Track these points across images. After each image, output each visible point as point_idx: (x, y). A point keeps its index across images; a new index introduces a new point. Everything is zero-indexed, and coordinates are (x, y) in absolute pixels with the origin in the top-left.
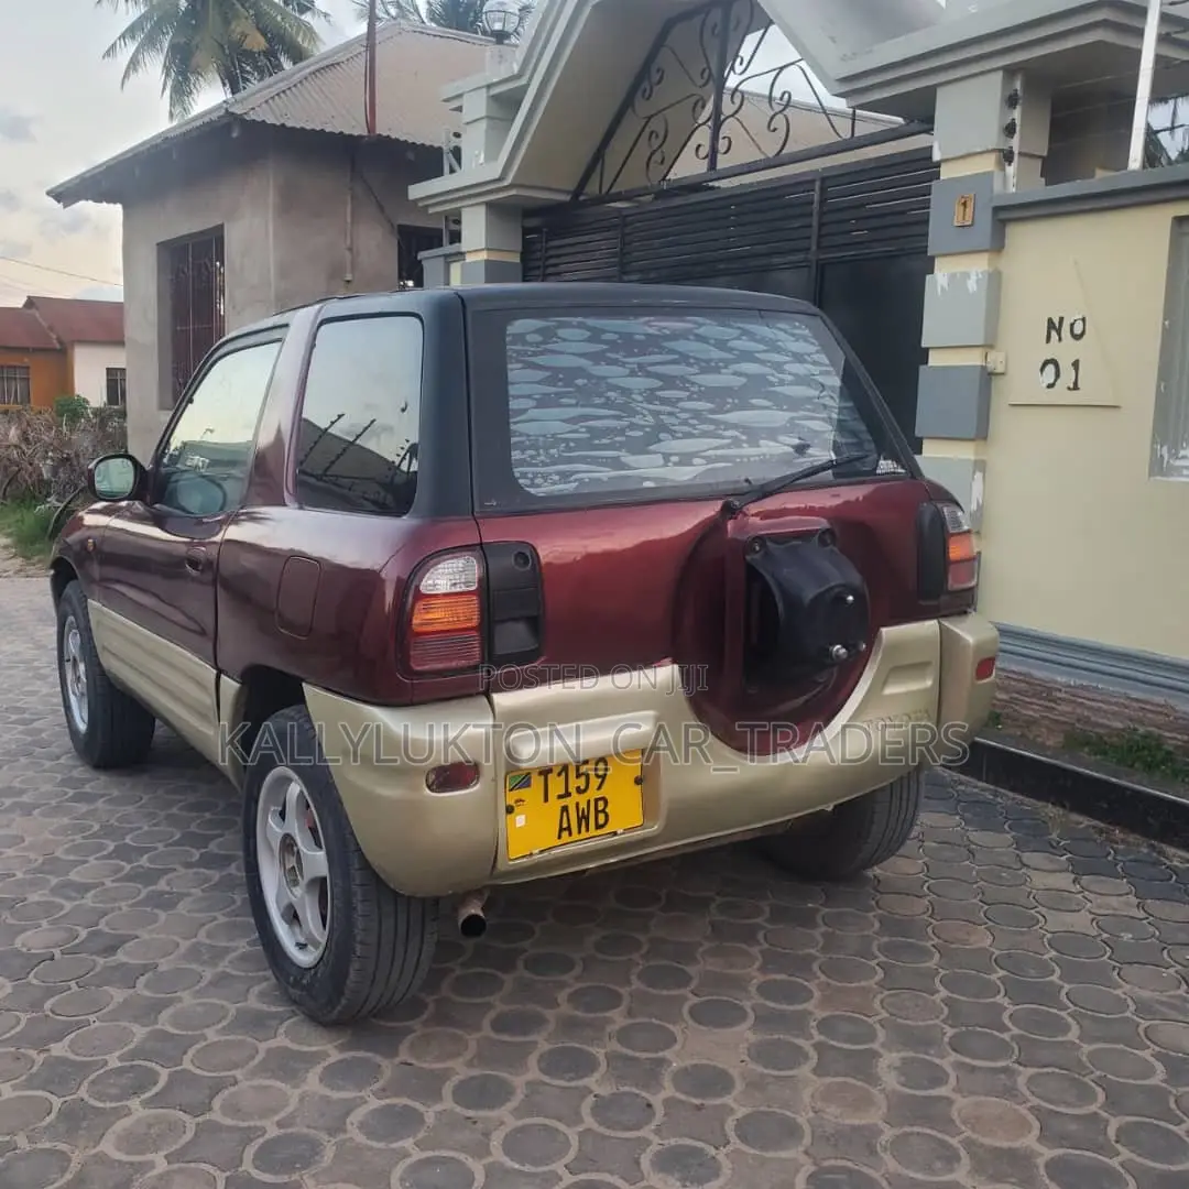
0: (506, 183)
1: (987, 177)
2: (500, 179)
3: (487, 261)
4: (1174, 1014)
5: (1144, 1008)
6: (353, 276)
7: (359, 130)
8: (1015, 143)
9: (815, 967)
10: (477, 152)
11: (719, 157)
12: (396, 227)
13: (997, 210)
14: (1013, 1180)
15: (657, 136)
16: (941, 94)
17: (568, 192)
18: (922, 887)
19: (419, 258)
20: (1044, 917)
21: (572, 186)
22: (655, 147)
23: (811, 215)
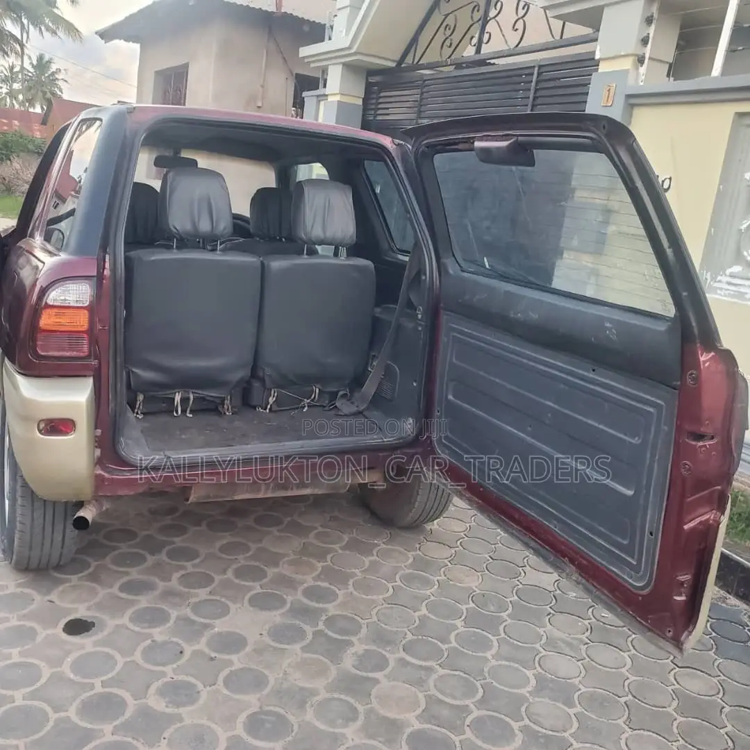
0: (353, 51)
1: (625, 72)
2: (349, 48)
3: (339, 102)
4: (567, 651)
5: (551, 644)
6: (263, 104)
7: (272, 9)
8: (648, 51)
9: (351, 582)
10: (341, 29)
11: (483, 45)
12: (294, 75)
13: (629, 96)
14: (380, 739)
15: (449, 29)
16: (606, 11)
17: (393, 61)
18: (457, 541)
19: (303, 96)
20: (525, 573)
21: (397, 57)
22: (447, 36)
23: (529, 90)
